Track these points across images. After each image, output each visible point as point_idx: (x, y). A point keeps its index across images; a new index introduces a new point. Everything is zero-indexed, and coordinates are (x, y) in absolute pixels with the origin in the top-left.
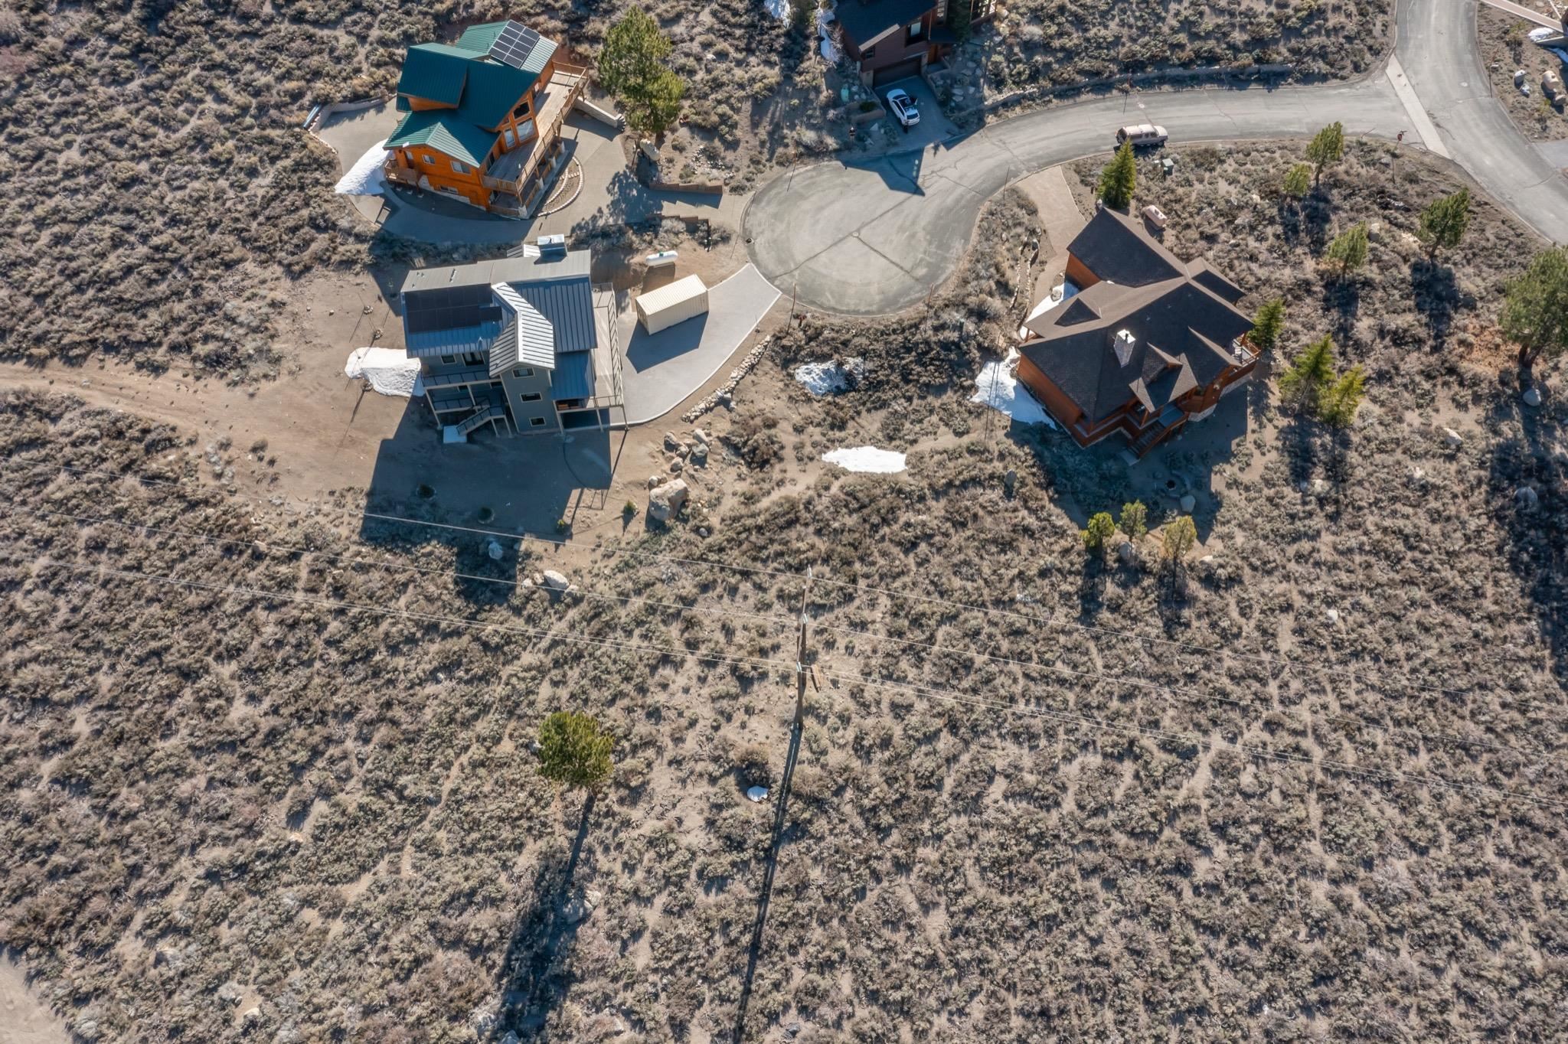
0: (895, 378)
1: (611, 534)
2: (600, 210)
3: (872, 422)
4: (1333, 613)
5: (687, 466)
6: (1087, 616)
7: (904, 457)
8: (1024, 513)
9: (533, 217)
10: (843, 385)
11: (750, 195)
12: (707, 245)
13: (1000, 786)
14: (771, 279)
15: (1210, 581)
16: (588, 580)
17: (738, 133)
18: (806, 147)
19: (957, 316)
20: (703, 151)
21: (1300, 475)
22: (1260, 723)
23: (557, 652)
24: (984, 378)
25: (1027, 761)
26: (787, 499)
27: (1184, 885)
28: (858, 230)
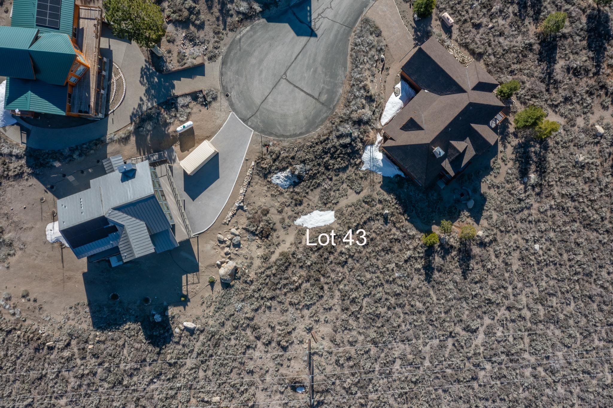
0: (322, 169)
1: (207, 295)
2: (141, 100)
3: (315, 196)
4: (537, 247)
5: (233, 250)
6: (428, 278)
7: (333, 212)
8: (394, 230)
9: (107, 115)
10: (297, 180)
11: (220, 59)
12: (206, 105)
13: (398, 362)
14: (245, 121)
15: (482, 244)
16: (204, 321)
17: (202, 17)
18: (243, 14)
19: (347, 128)
20: (186, 37)
21: (524, 173)
22: (504, 307)
23: (200, 358)
24: (366, 156)
25: (408, 349)
26: (282, 254)
27: (475, 385)
28: (285, 73)
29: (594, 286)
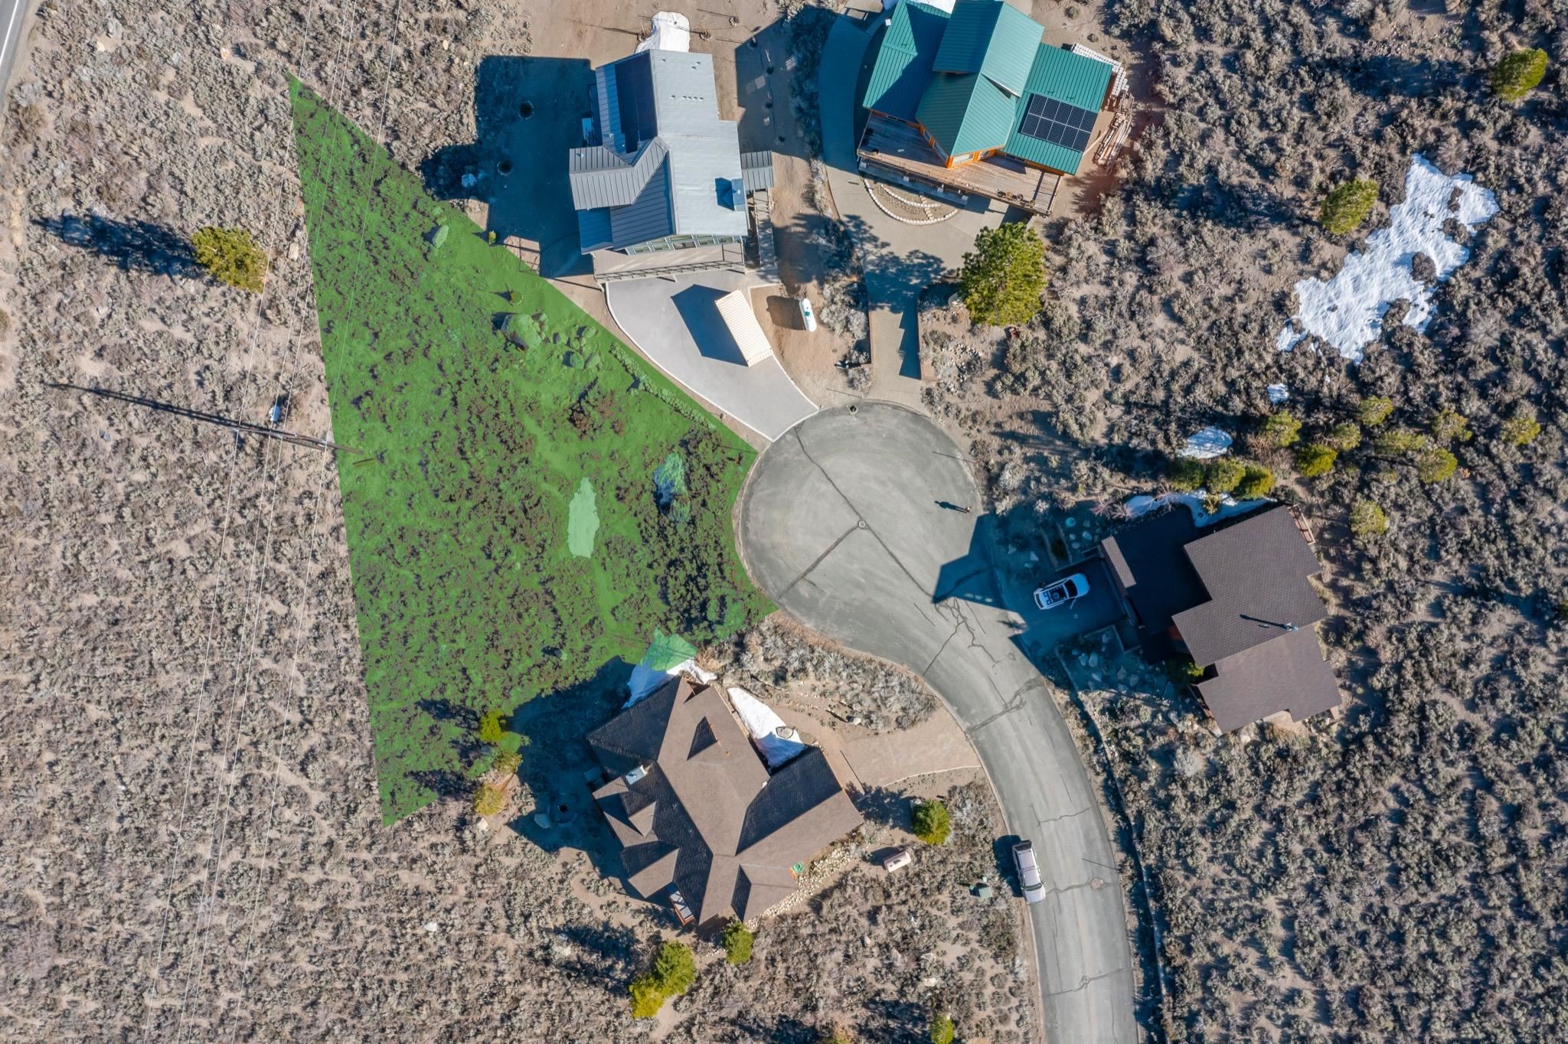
0: (673, 554)
1: (491, 282)
2: (885, 245)
3: (626, 528)
4: (433, 927)
5: (561, 350)
6: (427, 705)
7: (588, 555)
8: (529, 663)
9: (863, 174)
10: (663, 501)
11: (924, 410)
12: (843, 364)
13: (280, 610)
14: (797, 429)
15: (462, 823)
16: (444, 264)
17: (1008, 397)
18: (999, 475)
19: (734, 618)
20: (976, 356)
21: (577, 935)
22: (334, 837)
23: (377, 242)
24: (679, 642)
25: (299, 635)
26: (532, 439)
27: (203, 745)
28: (868, 528)
29: (333, 1016)
